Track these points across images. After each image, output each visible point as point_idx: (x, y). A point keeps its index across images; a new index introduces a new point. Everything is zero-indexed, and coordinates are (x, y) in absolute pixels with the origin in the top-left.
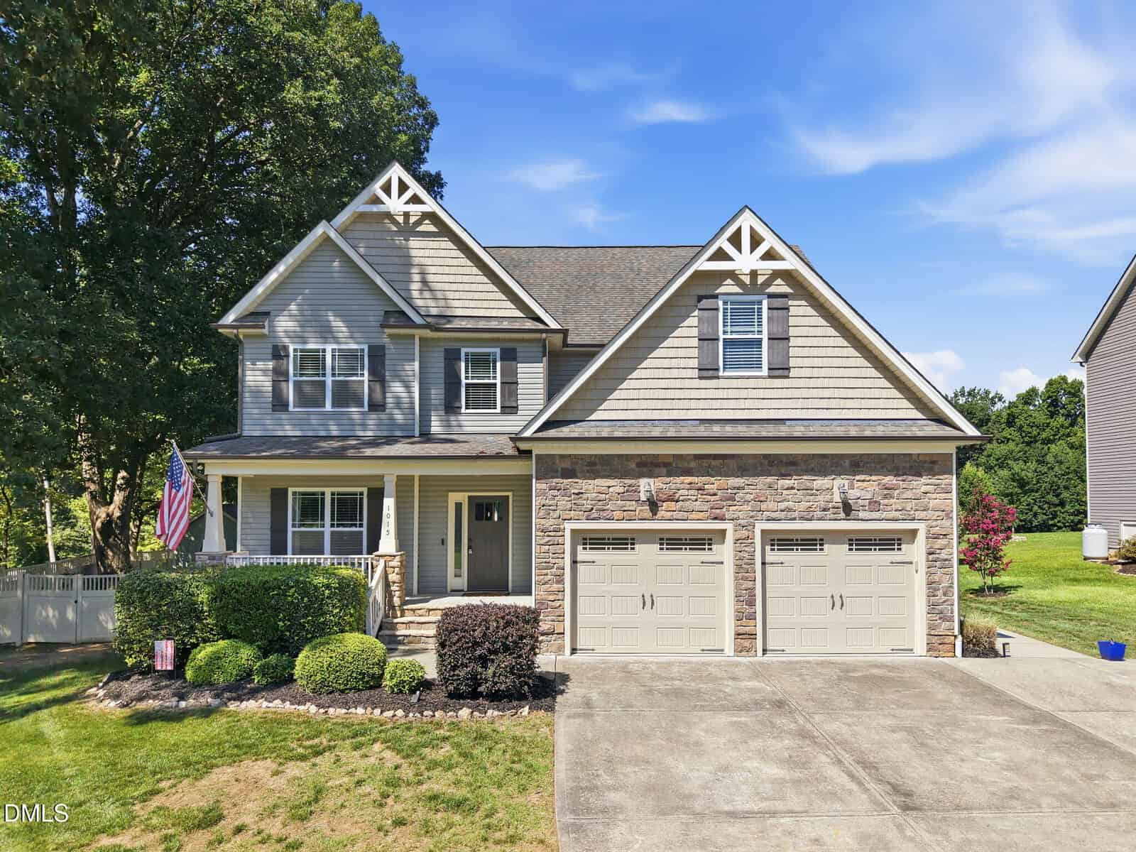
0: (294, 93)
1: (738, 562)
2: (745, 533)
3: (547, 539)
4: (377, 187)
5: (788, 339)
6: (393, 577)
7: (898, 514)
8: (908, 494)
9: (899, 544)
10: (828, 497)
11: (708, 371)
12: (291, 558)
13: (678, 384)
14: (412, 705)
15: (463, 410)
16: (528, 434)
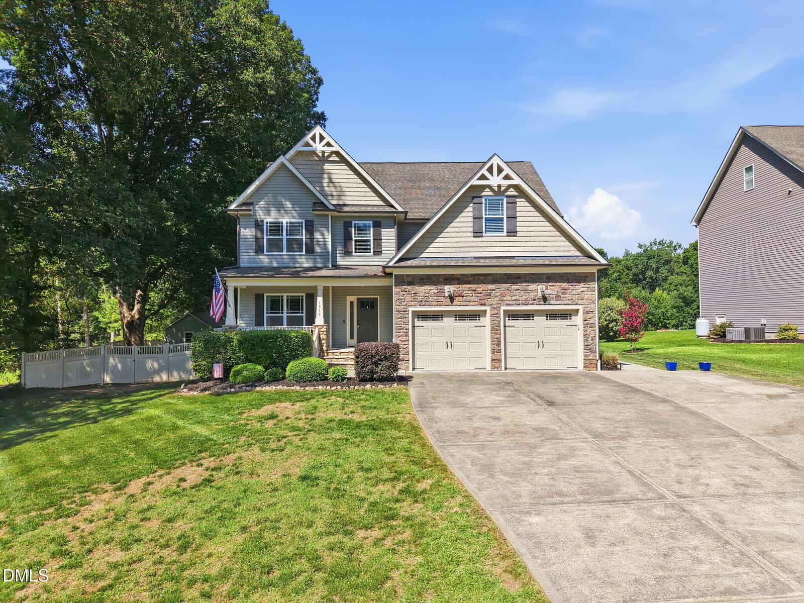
0: (248, 75)
1: (493, 326)
2: (495, 311)
3: (400, 315)
4: (308, 138)
5: (516, 218)
6: (323, 336)
7: (569, 302)
8: (575, 292)
9: (571, 317)
10: (535, 294)
11: (477, 233)
12: (266, 327)
13: (463, 239)
14: (344, 384)
15: (354, 254)
16: (391, 264)
